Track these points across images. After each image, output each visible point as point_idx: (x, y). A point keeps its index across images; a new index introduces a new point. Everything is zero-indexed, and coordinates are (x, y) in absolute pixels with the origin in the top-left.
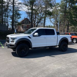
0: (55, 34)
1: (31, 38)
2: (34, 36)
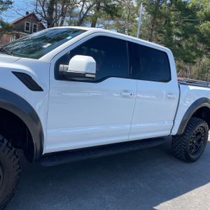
0: (170, 79)
1: (40, 89)
2: (62, 76)
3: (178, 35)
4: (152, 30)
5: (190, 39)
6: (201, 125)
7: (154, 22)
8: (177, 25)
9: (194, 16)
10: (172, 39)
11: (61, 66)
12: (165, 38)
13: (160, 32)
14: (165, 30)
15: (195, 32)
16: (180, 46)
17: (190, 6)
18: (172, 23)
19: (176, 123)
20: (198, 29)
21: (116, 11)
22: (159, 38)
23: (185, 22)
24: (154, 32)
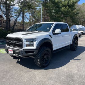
3: (54, 13)
7: (45, 9)
8: (53, 9)
9: (59, 6)
11: (53, 32)
12: (50, 14)
13: (48, 13)
16: (55, 17)
17: (56, 2)
18: (51, 8)
19: (71, 41)
20: (61, 10)
23: (56, 8)
24: (46, 13)
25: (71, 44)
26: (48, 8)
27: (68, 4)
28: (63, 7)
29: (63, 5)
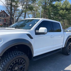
0: (61, 31)
3: (53, 15)
4: (44, 14)
5: (57, 16)
6: (70, 44)
7: (45, 11)
8: (52, 12)
9: (57, 9)
10: (51, 16)
11: (36, 31)
12: (49, 16)
13: (47, 14)
14: (48, 14)
15: (58, 13)
17: (55, 5)
18: (50, 11)
19: (64, 44)
20: (59, 13)
21: (33, 8)
22: (47, 16)
23: (54, 11)
24: (45, 14)
25: (63, 47)
26: (48, 10)
27: (66, 7)
28: (61, 10)
29: (61, 8)
